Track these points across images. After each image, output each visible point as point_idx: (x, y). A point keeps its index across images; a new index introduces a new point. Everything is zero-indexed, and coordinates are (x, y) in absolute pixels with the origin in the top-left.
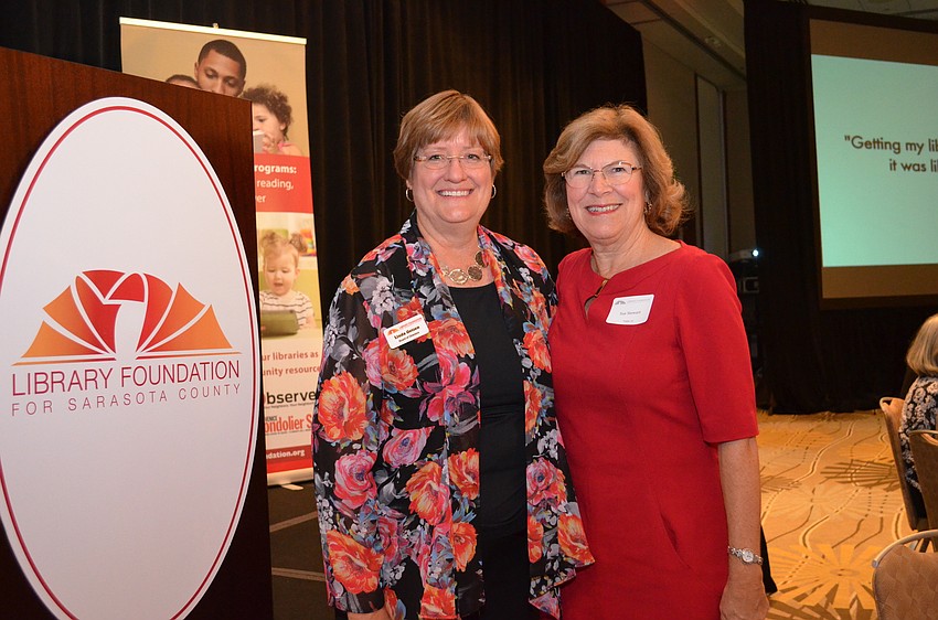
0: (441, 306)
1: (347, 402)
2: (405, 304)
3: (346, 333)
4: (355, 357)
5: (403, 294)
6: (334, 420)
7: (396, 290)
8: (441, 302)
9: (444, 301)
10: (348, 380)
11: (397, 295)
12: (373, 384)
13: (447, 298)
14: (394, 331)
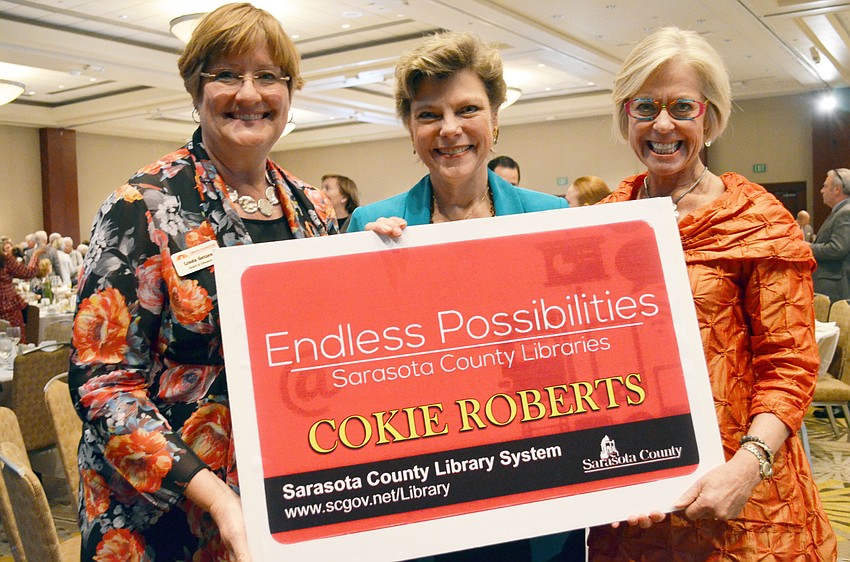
0: (233, 234)
1: (106, 323)
2: (194, 227)
3: (117, 245)
4: (128, 272)
5: (191, 217)
6: (89, 341)
7: (183, 212)
8: (232, 230)
9: (237, 229)
10: (113, 297)
11: (186, 219)
12: (144, 306)
13: (239, 226)
14: (184, 256)
